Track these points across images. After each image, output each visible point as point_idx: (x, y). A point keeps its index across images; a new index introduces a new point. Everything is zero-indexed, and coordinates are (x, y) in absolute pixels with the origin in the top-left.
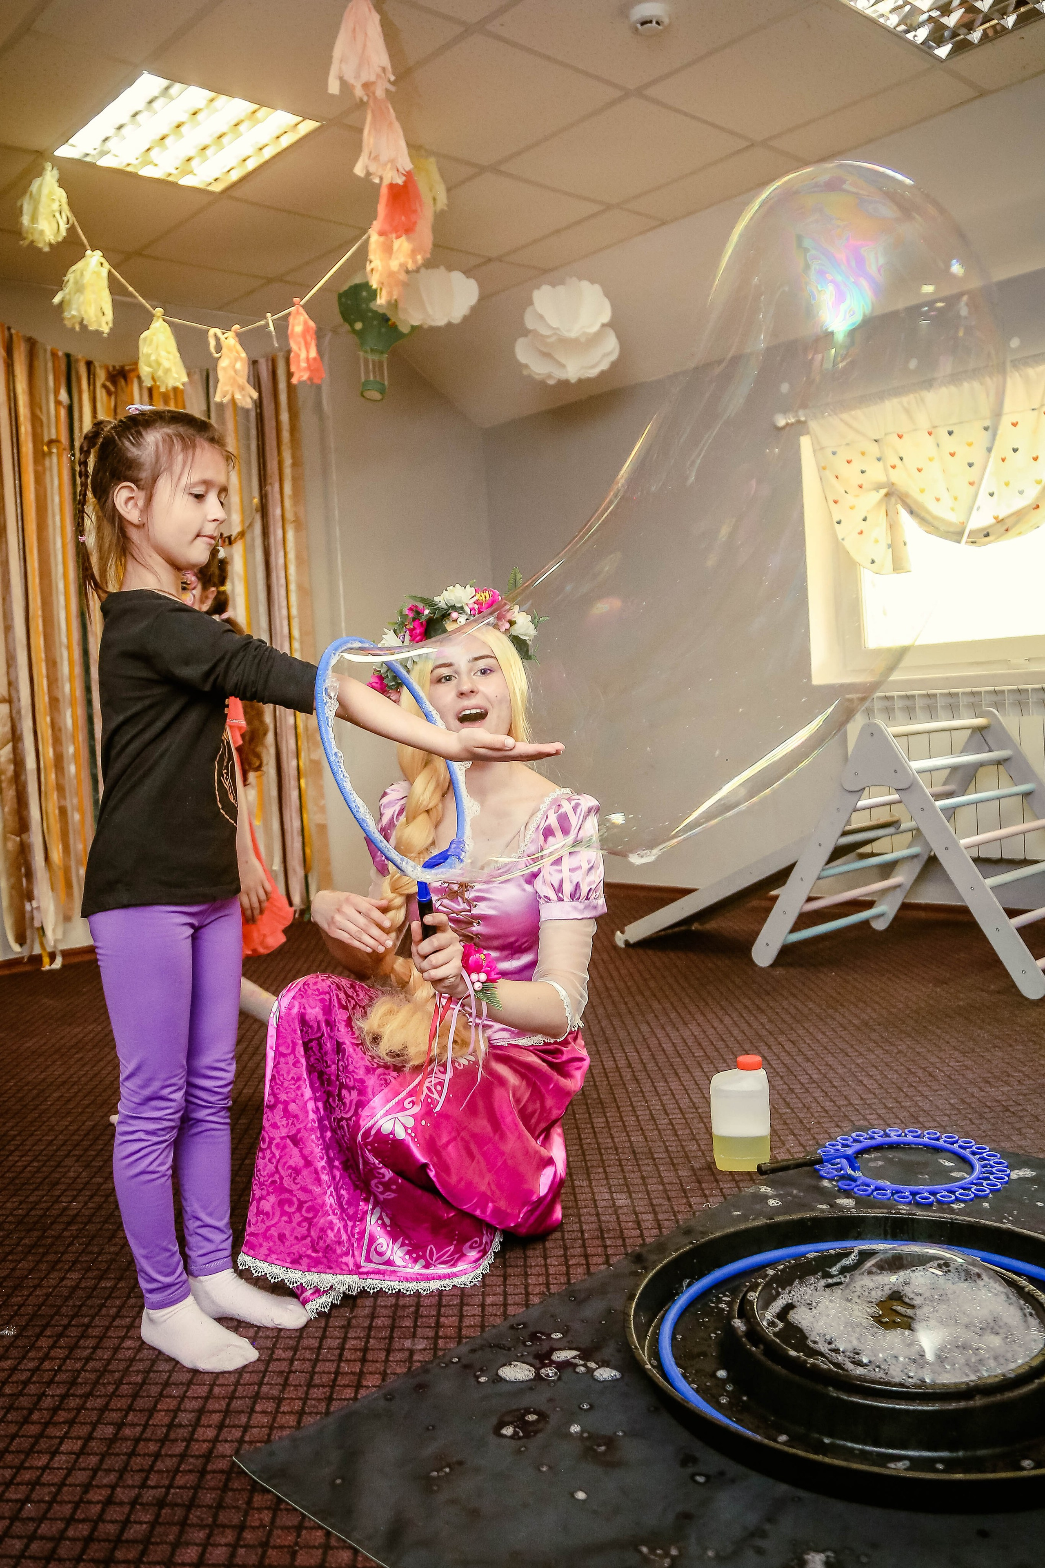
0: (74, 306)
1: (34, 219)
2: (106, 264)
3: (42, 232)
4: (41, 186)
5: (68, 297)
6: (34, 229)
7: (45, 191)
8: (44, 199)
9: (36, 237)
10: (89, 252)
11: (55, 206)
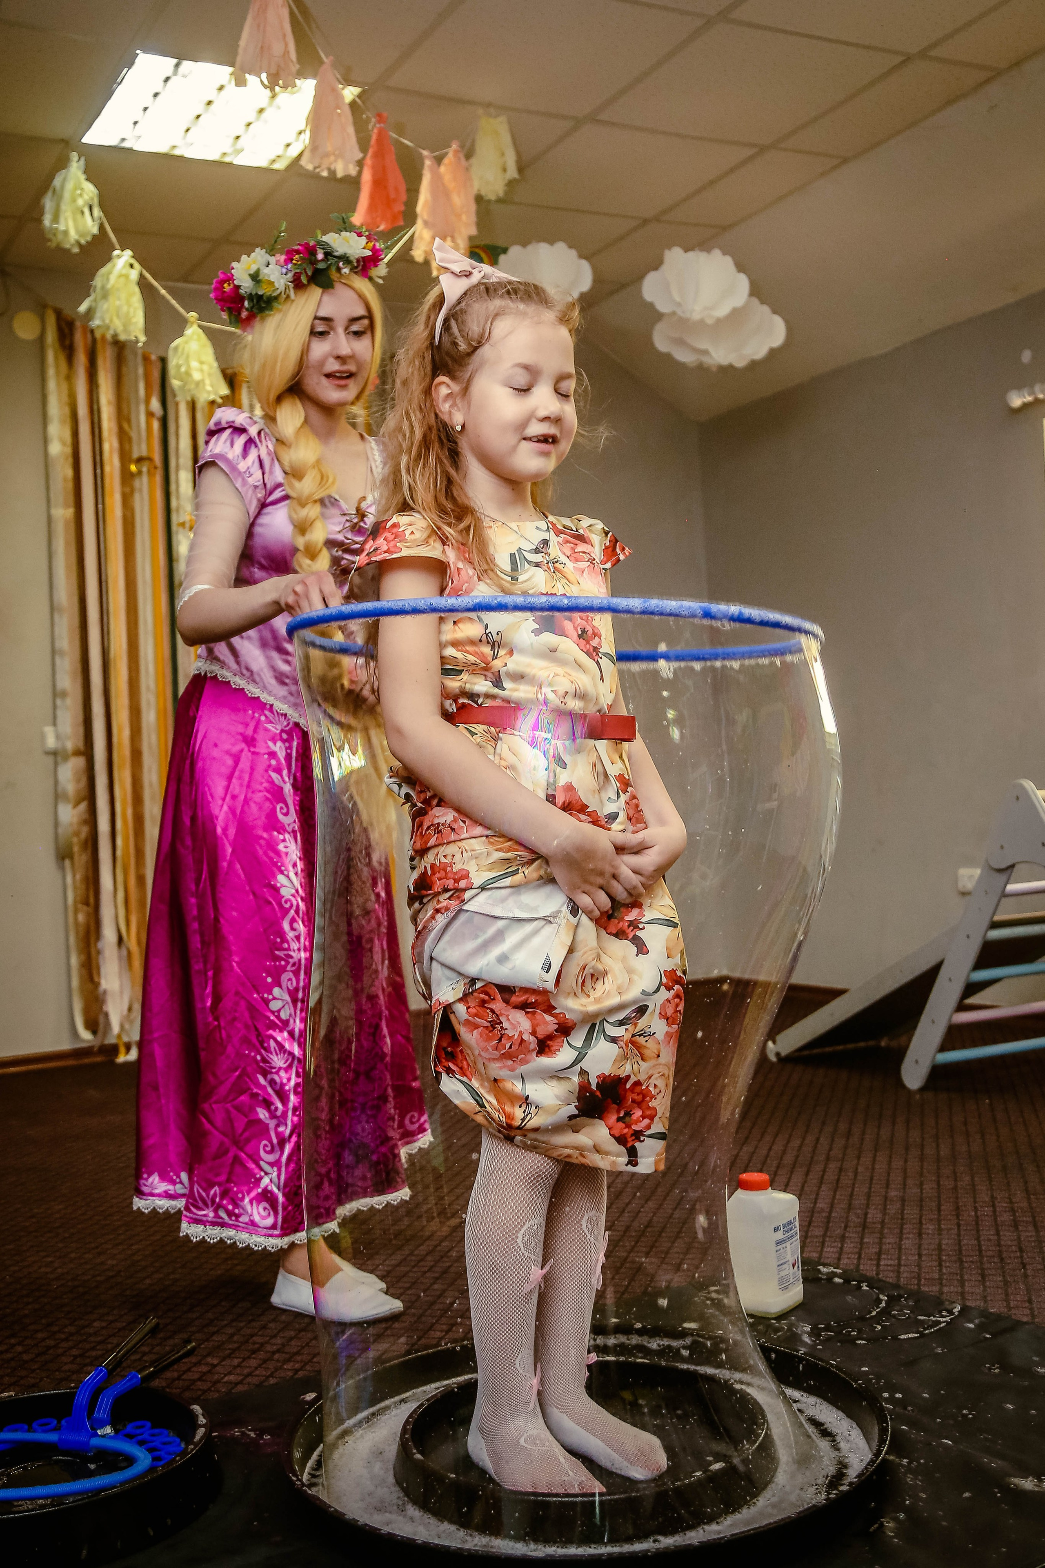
0: (98, 314)
1: (56, 219)
2: (137, 266)
3: (66, 233)
4: (64, 180)
5: (94, 304)
6: (56, 229)
7: (70, 186)
8: (67, 195)
9: (60, 237)
10: (116, 252)
11: (80, 202)
